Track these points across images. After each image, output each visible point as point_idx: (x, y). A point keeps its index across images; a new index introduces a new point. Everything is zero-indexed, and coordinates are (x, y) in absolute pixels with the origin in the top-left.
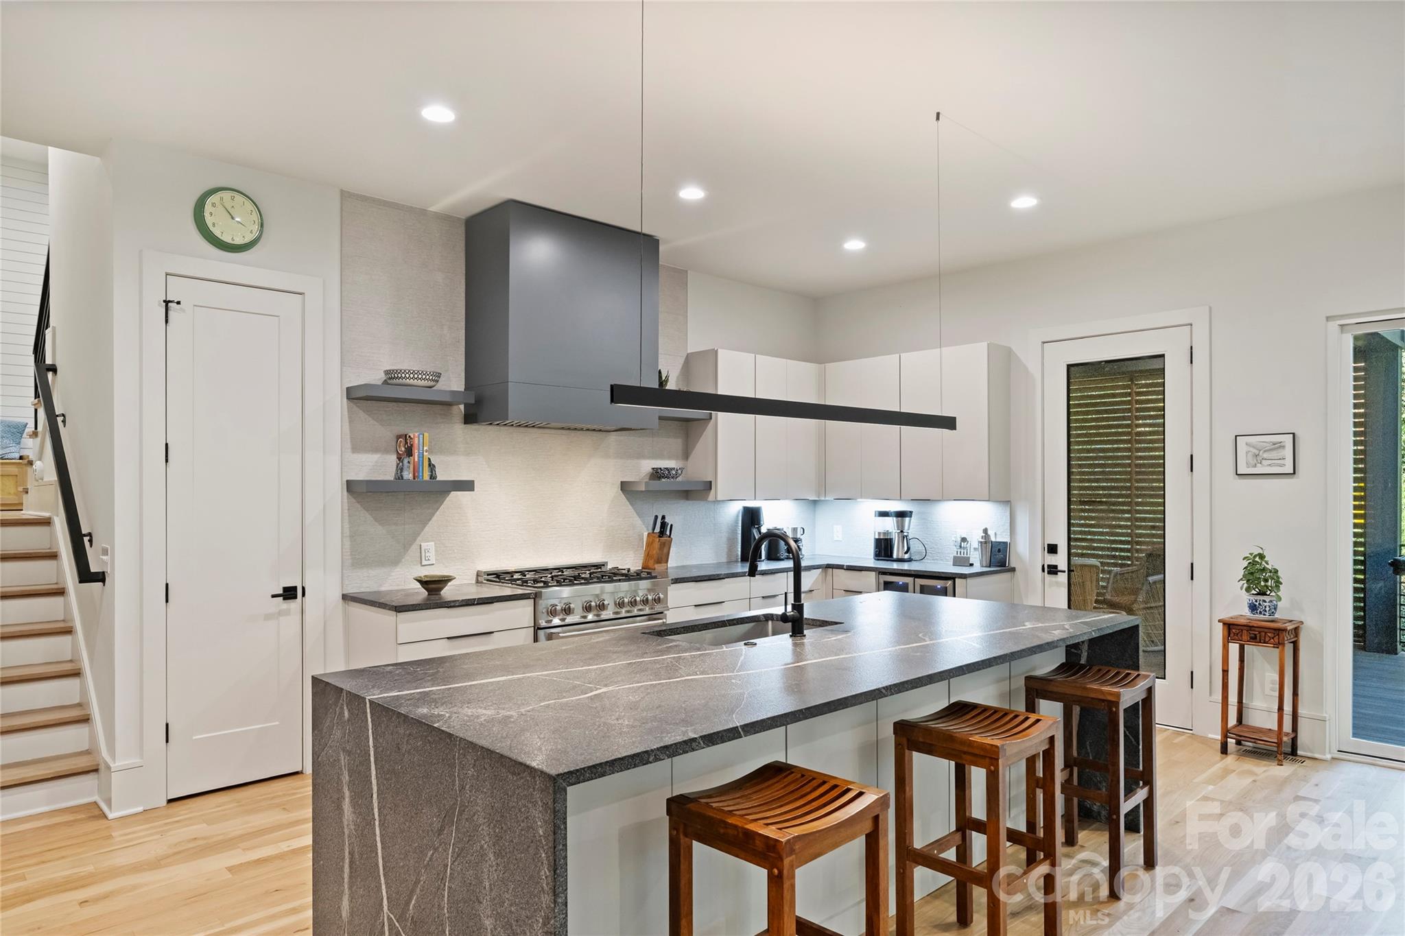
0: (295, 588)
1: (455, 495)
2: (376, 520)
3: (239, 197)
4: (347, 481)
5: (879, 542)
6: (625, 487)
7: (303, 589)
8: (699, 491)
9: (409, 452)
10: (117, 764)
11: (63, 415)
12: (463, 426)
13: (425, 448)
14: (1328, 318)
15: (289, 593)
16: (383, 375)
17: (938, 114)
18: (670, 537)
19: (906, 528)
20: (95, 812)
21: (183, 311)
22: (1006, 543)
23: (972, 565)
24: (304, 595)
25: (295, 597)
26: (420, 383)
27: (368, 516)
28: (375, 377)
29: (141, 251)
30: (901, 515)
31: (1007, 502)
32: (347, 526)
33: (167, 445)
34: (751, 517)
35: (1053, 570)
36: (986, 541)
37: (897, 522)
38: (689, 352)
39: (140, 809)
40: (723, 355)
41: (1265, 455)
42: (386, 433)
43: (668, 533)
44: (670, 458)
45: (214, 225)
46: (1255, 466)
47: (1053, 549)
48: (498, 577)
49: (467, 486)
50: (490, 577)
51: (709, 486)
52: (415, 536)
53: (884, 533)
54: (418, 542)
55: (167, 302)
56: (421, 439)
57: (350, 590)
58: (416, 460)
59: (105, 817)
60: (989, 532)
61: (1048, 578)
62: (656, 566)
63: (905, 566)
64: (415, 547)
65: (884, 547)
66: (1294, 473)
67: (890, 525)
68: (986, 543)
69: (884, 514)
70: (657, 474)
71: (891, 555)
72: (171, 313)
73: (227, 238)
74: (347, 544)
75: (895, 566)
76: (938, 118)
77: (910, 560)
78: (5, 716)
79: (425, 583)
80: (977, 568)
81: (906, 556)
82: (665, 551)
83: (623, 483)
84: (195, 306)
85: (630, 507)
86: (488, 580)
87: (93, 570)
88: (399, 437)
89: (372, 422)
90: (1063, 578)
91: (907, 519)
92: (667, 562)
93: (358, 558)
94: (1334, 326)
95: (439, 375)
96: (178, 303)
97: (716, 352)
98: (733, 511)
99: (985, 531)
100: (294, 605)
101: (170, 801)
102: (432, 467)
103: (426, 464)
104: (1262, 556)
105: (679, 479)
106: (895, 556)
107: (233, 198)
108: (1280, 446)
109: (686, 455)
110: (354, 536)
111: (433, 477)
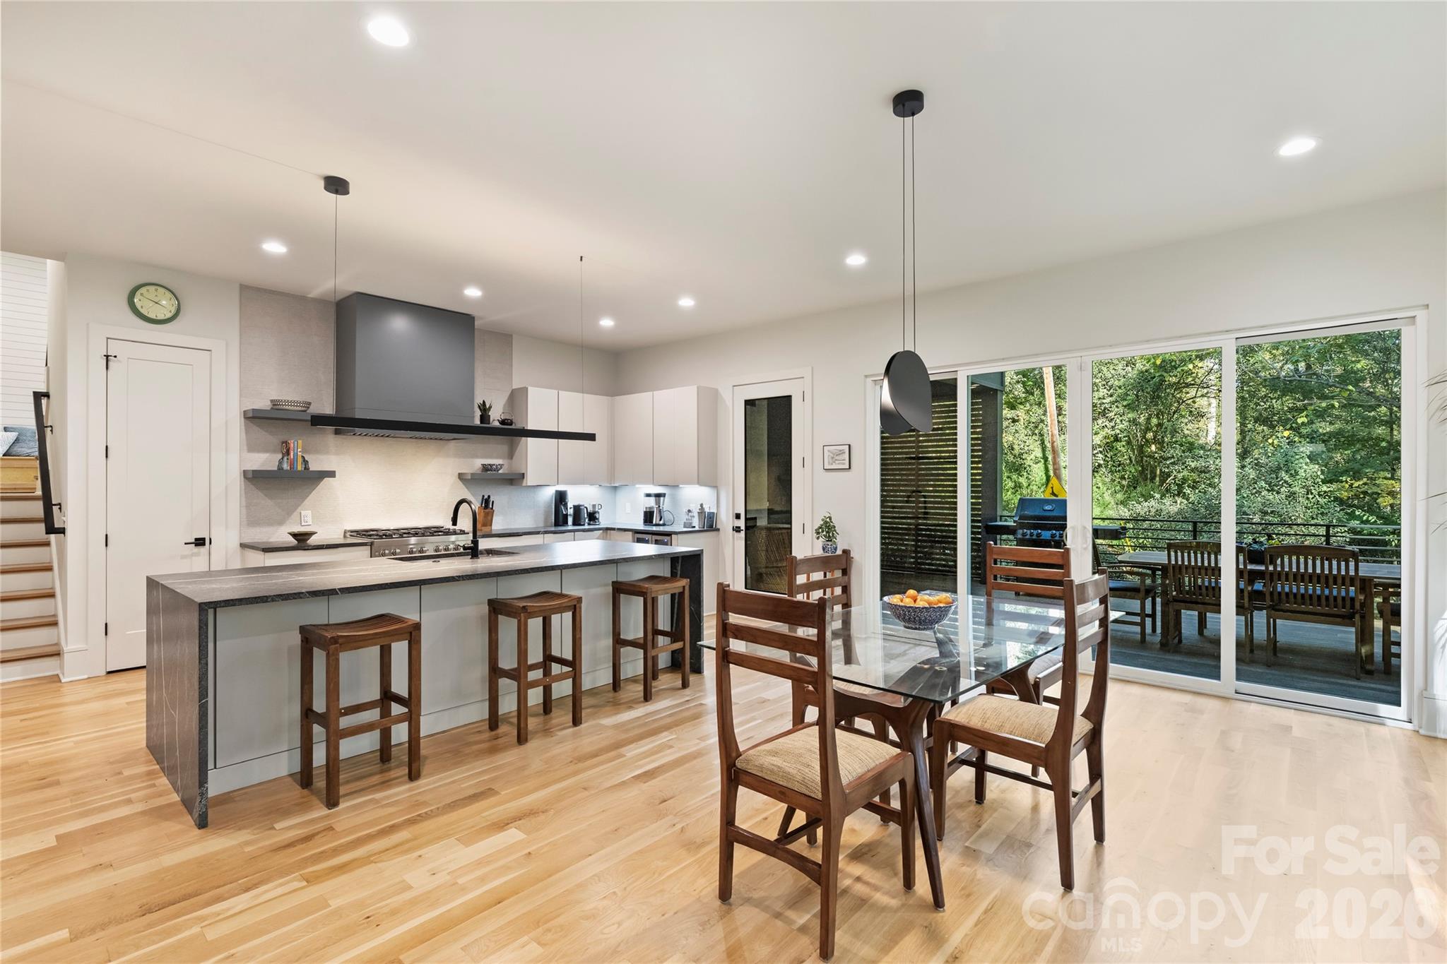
0: (204, 539)
1: (327, 480)
2: (266, 495)
3: (160, 289)
4: (244, 471)
5: (646, 513)
6: (461, 477)
7: (210, 539)
8: (515, 480)
9: (288, 453)
10: (68, 648)
11: (51, 426)
12: (334, 436)
13: (299, 450)
14: (866, 376)
15: (200, 542)
16: (269, 403)
17: (581, 257)
18: (492, 508)
19: (661, 504)
20: (56, 679)
21: (119, 361)
22: (713, 513)
23: (694, 527)
24: (210, 543)
25: (204, 545)
26: (292, 408)
27: (260, 493)
28: (263, 404)
29: (88, 324)
30: (658, 496)
31: (715, 487)
32: (243, 499)
33: (107, 447)
34: (561, 498)
35: (737, 529)
36: (702, 512)
37: (656, 500)
38: (514, 388)
39: (86, 677)
40: (531, 390)
41: (837, 458)
42: (275, 440)
43: (491, 506)
44: (497, 458)
45: (142, 307)
46: (832, 464)
47: (738, 516)
48: (358, 533)
49: (331, 474)
50: (352, 534)
51: (523, 476)
52: (297, 506)
53: (650, 508)
54: (298, 510)
55: (107, 356)
56: (296, 445)
57: (246, 540)
58: (292, 457)
59: (60, 681)
60: (704, 506)
61: (736, 534)
62: (483, 528)
63: (661, 529)
64: (296, 514)
65: (648, 517)
66: (850, 468)
67: (651, 502)
68: (701, 513)
69: (648, 495)
70: (486, 468)
71: (652, 523)
72: (110, 363)
73: (152, 316)
74: (244, 511)
75: (654, 528)
76: (581, 260)
77: (664, 525)
78: (3, 621)
79: (295, 535)
80: (697, 528)
81: (661, 522)
82: (489, 518)
83: (459, 474)
84: (129, 358)
85: (466, 490)
86: (351, 536)
87: (56, 526)
88: (283, 443)
89: (264, 433)
90: (743, 534)
91: (662, 498)
92: (491, 525)
93: (252, 520)
94: (869, 380)
95: (310, 404)
96: (115, 357)
97: (527, 388)
98: (549, 493)
99: (702, 505)
100: (203, 550)
101: (109, 673)
102: (305, 462)
103: (300, 460)
104: (830, 518)
105: (500, 472)
106: (654, 522)
107: (156, 290)
108: (842, 452)
109: (511, 455)
110: (249, 506)
111: (306, 468)
